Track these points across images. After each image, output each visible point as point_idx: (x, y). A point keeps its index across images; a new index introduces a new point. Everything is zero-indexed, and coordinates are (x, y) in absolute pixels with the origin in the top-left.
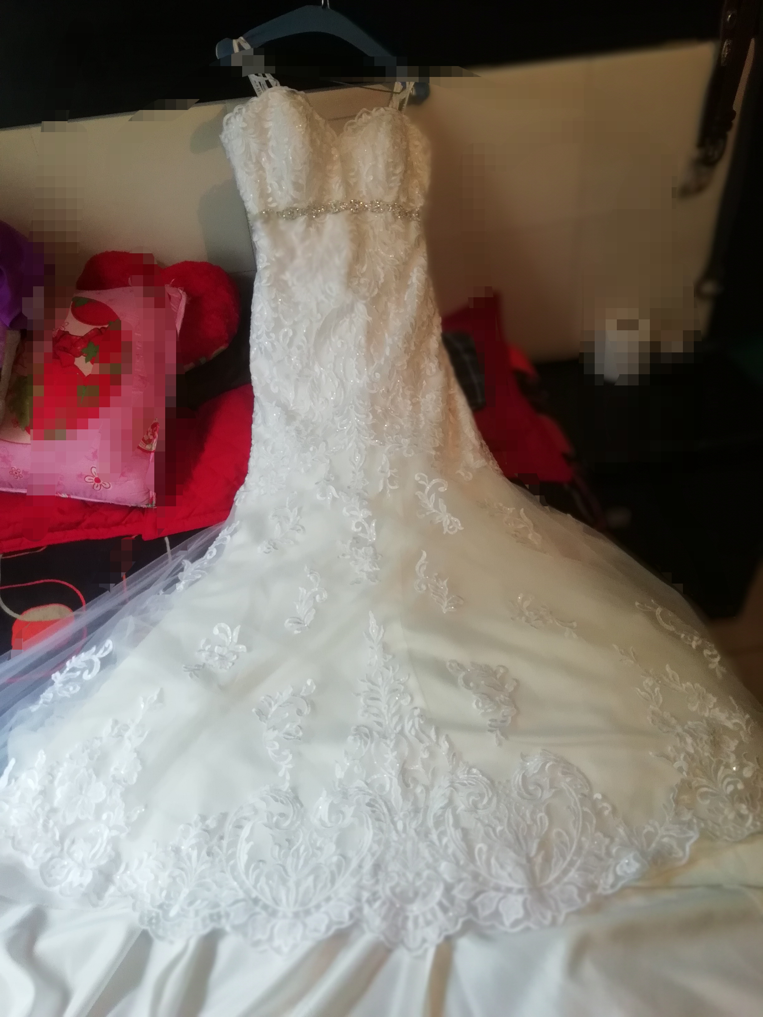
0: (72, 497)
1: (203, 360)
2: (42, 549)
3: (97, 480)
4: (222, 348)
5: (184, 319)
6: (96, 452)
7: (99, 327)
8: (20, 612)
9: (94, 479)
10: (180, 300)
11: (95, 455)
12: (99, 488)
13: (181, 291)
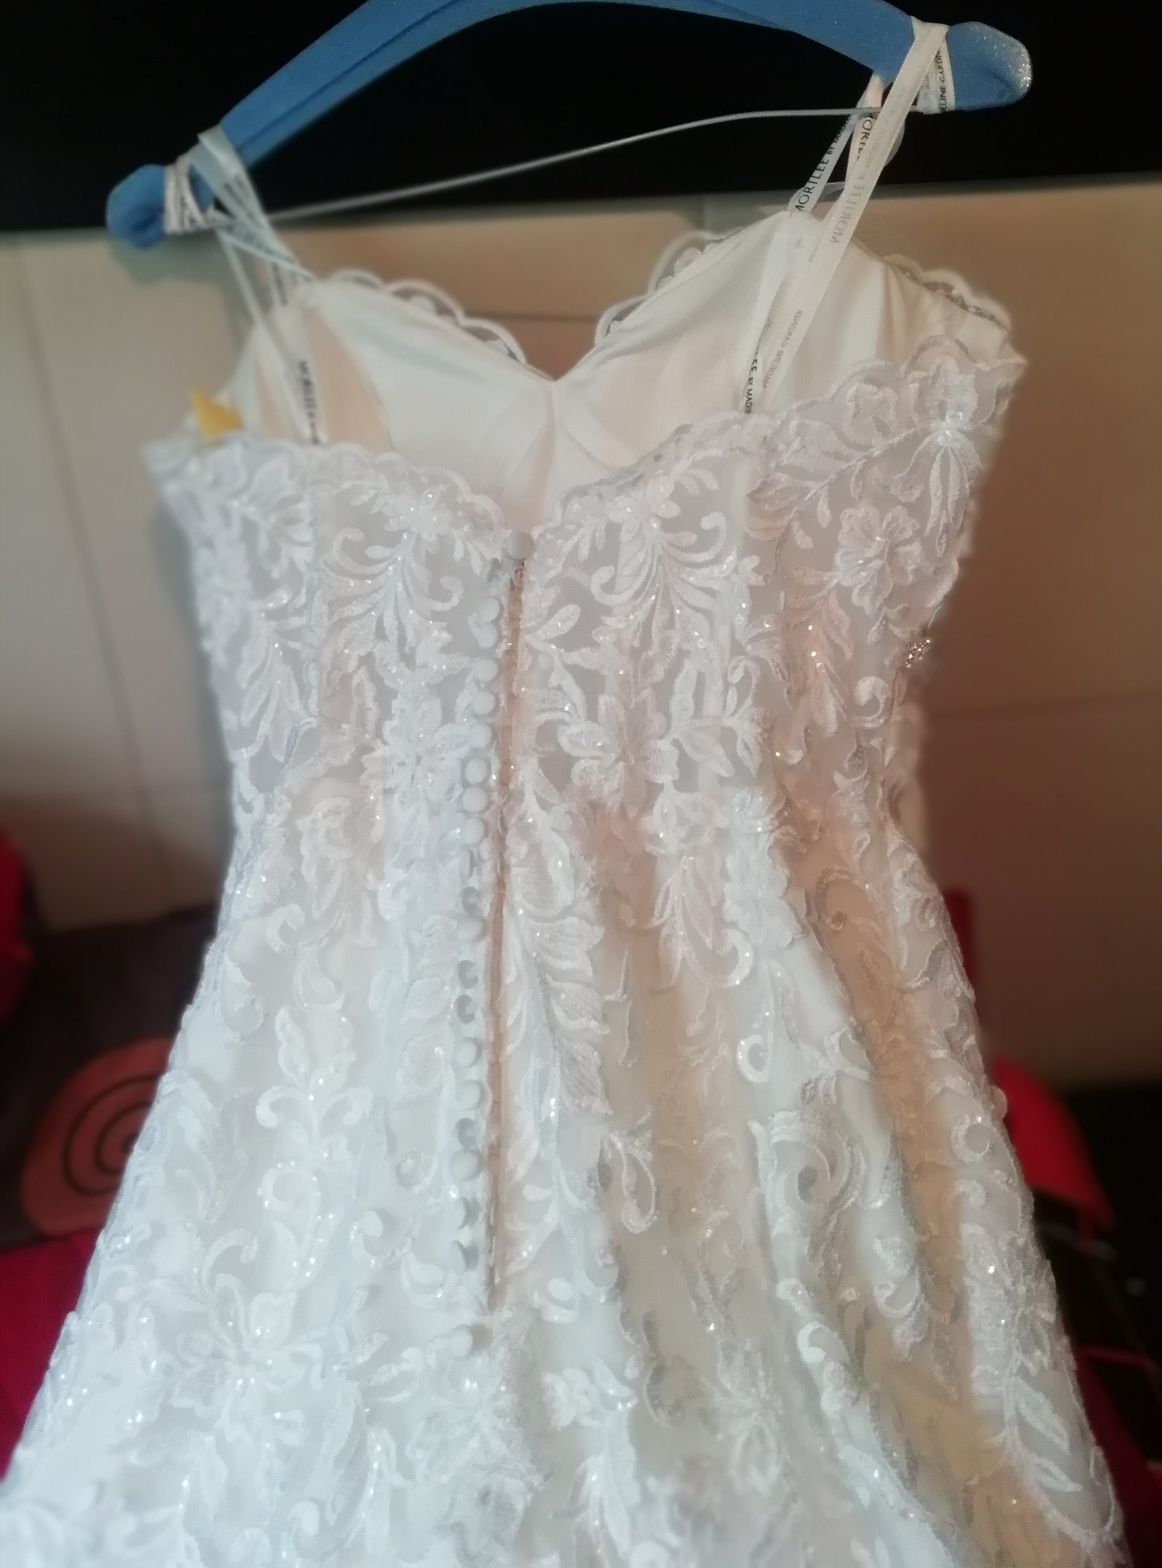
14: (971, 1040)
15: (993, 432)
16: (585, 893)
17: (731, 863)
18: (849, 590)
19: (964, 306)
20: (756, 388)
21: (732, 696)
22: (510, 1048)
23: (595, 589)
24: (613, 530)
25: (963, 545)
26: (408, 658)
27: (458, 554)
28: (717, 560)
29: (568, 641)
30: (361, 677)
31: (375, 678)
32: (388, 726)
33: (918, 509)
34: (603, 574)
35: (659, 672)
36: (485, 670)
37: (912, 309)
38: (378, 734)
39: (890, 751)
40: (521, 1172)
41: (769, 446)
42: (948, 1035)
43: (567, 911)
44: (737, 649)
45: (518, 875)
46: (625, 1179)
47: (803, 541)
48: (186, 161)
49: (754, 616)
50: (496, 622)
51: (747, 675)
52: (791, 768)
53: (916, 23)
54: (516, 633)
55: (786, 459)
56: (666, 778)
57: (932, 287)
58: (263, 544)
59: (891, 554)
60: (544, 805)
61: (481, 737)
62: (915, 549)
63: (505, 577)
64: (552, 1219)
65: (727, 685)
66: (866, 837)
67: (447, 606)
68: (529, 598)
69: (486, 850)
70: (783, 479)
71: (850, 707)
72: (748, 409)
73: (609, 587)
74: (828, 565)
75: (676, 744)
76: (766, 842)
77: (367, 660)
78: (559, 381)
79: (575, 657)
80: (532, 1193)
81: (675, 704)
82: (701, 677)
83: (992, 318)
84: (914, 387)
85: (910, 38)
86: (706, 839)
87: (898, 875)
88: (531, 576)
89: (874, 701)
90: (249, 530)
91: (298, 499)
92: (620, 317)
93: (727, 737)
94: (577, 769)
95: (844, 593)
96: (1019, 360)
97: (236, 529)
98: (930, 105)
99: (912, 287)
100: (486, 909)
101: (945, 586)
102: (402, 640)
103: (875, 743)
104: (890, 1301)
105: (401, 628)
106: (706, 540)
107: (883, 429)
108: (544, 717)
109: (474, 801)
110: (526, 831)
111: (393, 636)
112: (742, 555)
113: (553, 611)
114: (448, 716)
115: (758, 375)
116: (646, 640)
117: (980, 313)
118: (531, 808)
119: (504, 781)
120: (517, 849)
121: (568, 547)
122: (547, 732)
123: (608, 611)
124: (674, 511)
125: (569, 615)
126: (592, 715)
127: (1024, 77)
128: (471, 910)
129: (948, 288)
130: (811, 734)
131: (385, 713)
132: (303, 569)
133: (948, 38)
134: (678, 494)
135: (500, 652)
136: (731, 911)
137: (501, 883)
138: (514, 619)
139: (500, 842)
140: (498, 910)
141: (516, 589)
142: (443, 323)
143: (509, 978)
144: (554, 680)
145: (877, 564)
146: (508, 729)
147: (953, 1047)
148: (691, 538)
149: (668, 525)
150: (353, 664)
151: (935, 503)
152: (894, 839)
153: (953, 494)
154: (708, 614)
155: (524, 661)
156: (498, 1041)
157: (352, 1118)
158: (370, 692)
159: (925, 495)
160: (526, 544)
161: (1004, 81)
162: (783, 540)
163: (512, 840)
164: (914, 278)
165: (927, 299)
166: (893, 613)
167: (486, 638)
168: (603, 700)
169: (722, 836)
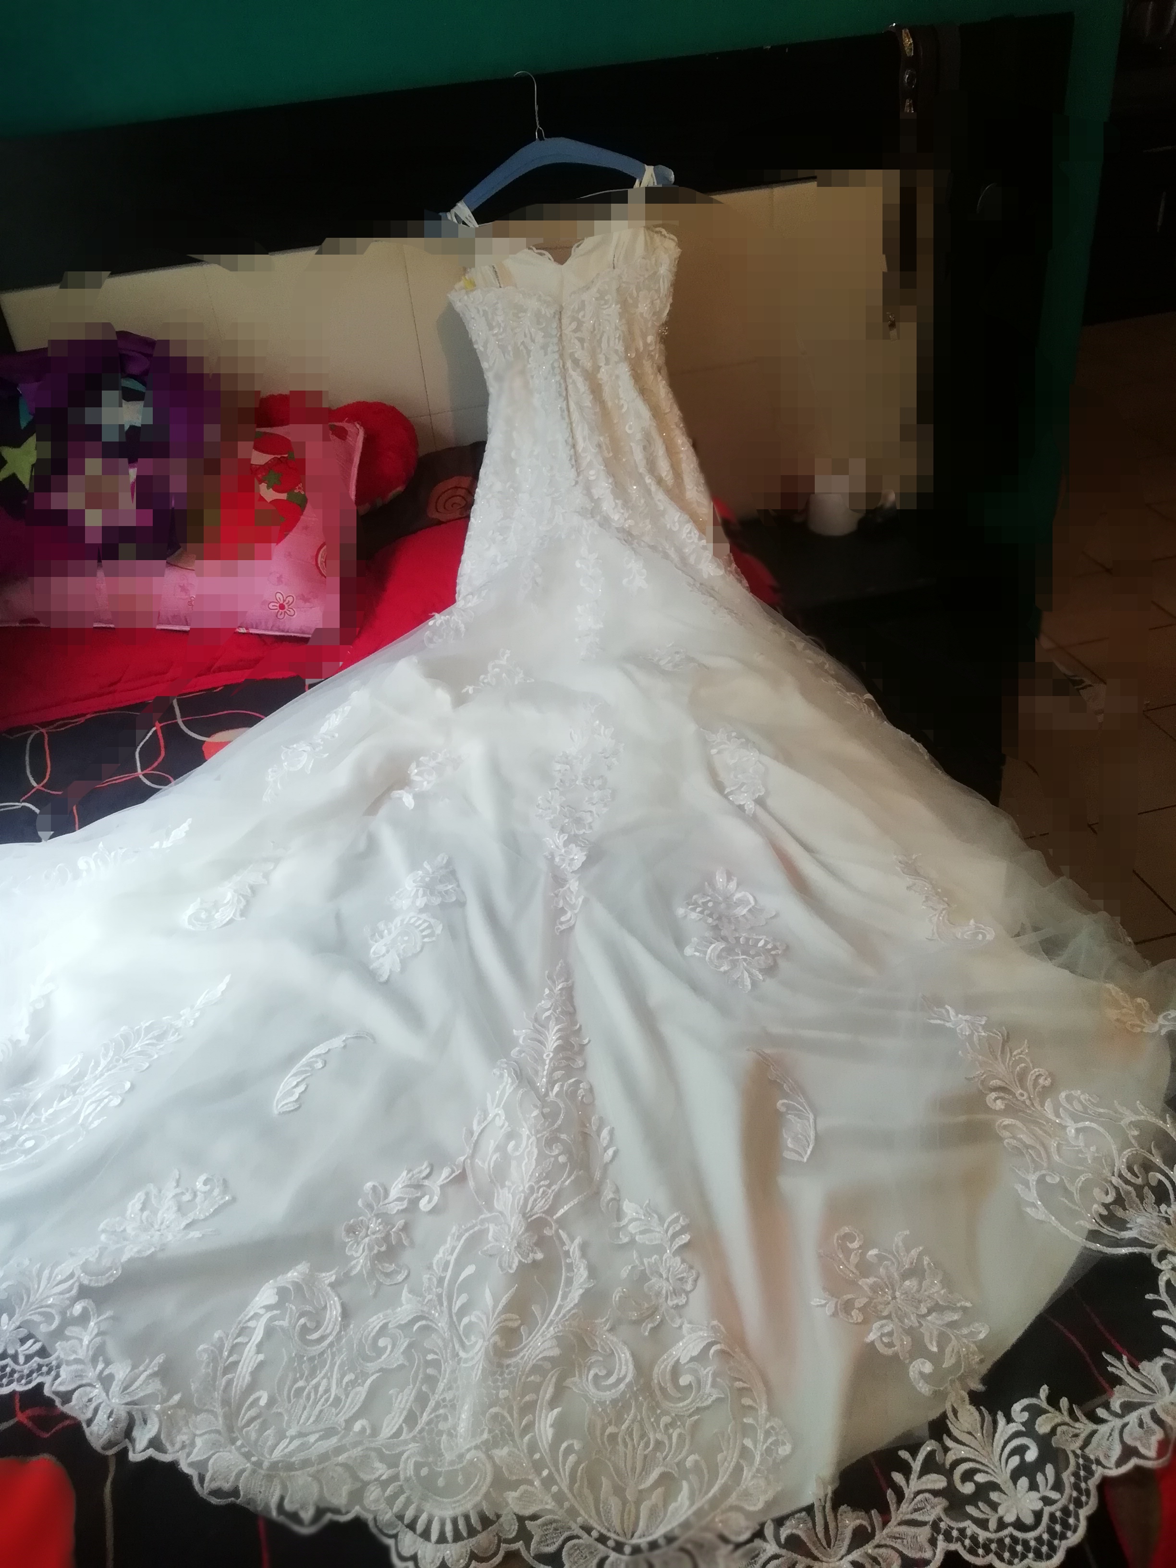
0: (252, 631)
1: (379, 503)
2: (218, 690)
3: (282, 607)
4: (400, 489)
5: (362, 454)
6: (281, 576)
7: (279, 456)
8: (209, 735)
9: (278, 605)
10: (357, 434)
11: (280, 580)
12: (283, 615)
13: (358, 426)
14: (682, 425)
15: (674, 270)
16: (587, 388)
17: (620, 383)
18: (643, 313)
19: (665, 237)
20: (616, 262)
21: (617, 340)
22: (574, 425)
23: (580, 317)
24: (583, 302)
25: (671, 300)
26: (533, 341)
27: (543, 313)
28: (610, 307)
29: (575, 331)
30: (522, 348)
31: (526, 348)
32: (530, 359)
33: (658, 291)
34: (581, 314)
35: (598, 338)
36: (555, 340)
37: (652, 238)
38: (528, 361)
39: (657, 356)
40: (580, 451)
41: (620, 277)
42: (676, 423)
43: (584, 393)
44: (617, 328)
45: (570, 387)
46: (604, 447)
47: (630, 301)
48: (453, 211)
49: (620, 320)
50: (556, 328)
51: (620, 336)
52: (632, 359)
53: (646, 166)
54: (561, 331)
55: (624, 280)
56: (602, 364)
57: (657, 232)
58: (490, 317)
59: (652, 303)
60: (574, 371)
61: (556, 356)
62: (658, 301)
63: (557, 316)
64: (588, 459)
65: (615, 338)
66: (652, 377)
67: (542, 327)
68: (564, 321)
69: (562, 381)
70: (624, 285)
71: (646, 344)
72: (614, 268)
73: (584, 316)
74: (637, 307)
75: (604, 354)
76: (629, 374)
77: (523, 343)
78: (565, 264)
79: (577, 335)
80: (583, 455)
81: (603, 345)
82: (608, 337)
83: (672, 239)
84: (654, 259)
85: (645, 170)
86: (614, 378)
87: (661, 386)
88: (563, 316)
89: (651, 342)
90: (485, 313)
91: (497, 303)
92: (578, 246)
93: (616, 352)
94: (580, 362)
95: (641, 314)
96: (679, 250)
97: (481, 313)
98: (651, 185)
99: (652, 233)
100: (564, 394)
101: (667, 312)
102: (531, 336)
103: (653, 353)
104: (666, 476)
105: (530, 333)
106: (606, 302)
107: (647, 270)
108: (571, 351)
109: (557, 371)
110: (571, 376)
111: (529, 336)
112: (616, 305)
113: (570, 324)
114: (546, 354)
115: (615, 259)
116: (594, 330)
117: (670, 238)
118: (571, 372)
119: (564, 366)
120: (569, 381)
121: (573, 307)
122: (572, 355)
123: (584, 322)
124: (598, 295)
125: (574, 325)
126: (583, 348)
127: (672, 177)
128: (560, 395)
129: (661, 232)
130: (637, 350)
131: (529, 356)
132: (500, 322)
133: (654, 170)
134: (599, 291)
135: (558, 335)
136: (622, 396)
137: (566, 389)
138: (561, 327)
139: (565, 381)
140: (567, 395)
141: (560, 319)
142: (530, 251)
143: (571, 410)
144: (572, 341)
145: (649, 305)
146: (562, 354)
147: (677, 426)
148: (603, 302)
149: (597, 299)
150: (519, 344)
151: (662, 291)
152: (660, 378)
153: (666, 287)
154: (609, 321)
155: (564, 338)
156: (571, 423)
157: (535, 453)
158: (525, 352)
159: (659, 287)
160: (561, 307)
161: (667, 179)
162: (625, 301)
163: (568, 380)
164: (653, 231)
165: (656, 235)
166: (654, 318)
167: (554, 332)
168: (585, 345)
169: (617, 377)
